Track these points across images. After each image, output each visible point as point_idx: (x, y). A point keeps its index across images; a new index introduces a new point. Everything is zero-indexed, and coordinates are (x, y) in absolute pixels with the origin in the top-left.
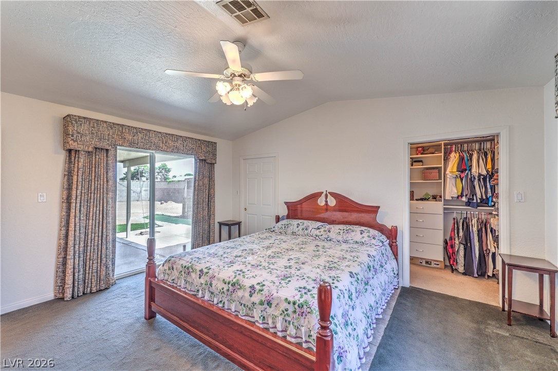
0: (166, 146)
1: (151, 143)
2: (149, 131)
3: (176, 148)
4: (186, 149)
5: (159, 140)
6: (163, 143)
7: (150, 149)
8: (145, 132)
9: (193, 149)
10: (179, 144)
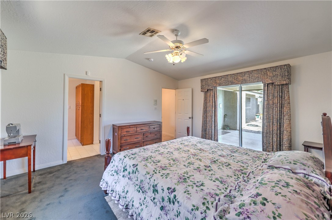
0: (237, 81)
1: (229, 81)
2: (227, 75)
3: (244, 80)
4: (252, 79)
5: (233, 79)
6: (235, 80)
7: (228, 85)
8: (225, 77)
9: (258, 77)
10: (246, 77)
